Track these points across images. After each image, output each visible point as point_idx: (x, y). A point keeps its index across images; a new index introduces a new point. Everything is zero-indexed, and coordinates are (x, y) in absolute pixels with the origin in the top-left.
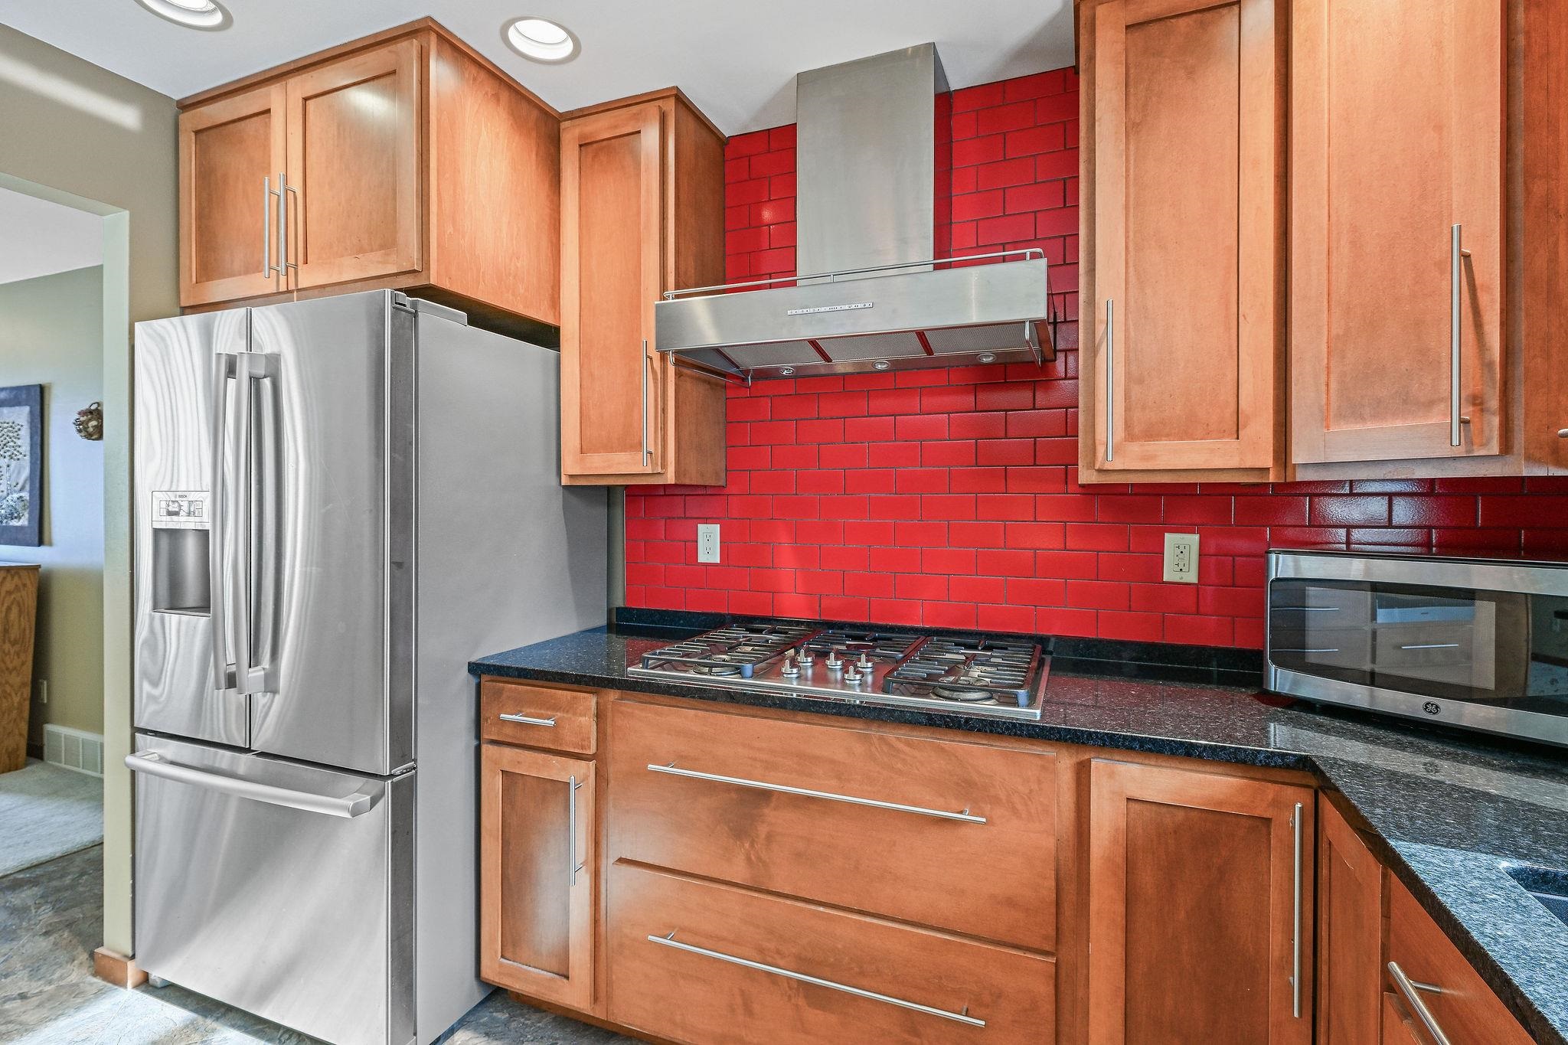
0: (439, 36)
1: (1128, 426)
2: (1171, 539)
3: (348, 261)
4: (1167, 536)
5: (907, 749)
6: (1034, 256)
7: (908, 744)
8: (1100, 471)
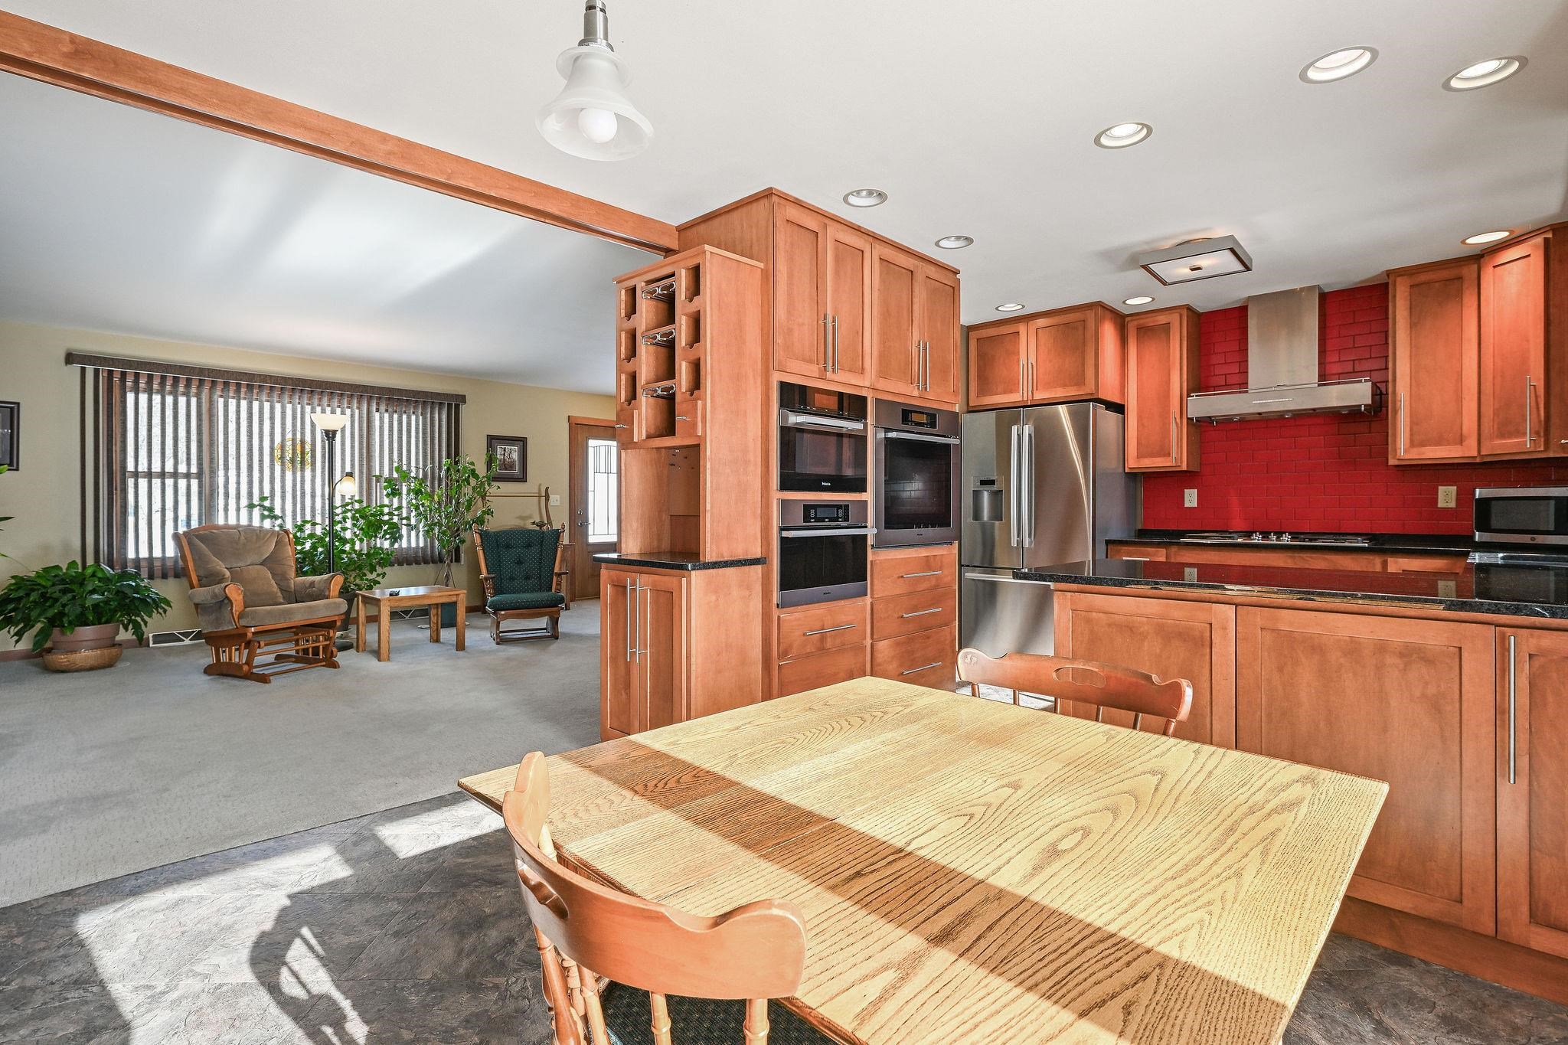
0: (1101, 306)
1: (1412, 441)
2: (1441, 489)
3: (1061, 389)
4: (1440, 488)
5: (1310, 559)
6: (1366, 381)
7: (1311, 558)
8: (1399, 459)
